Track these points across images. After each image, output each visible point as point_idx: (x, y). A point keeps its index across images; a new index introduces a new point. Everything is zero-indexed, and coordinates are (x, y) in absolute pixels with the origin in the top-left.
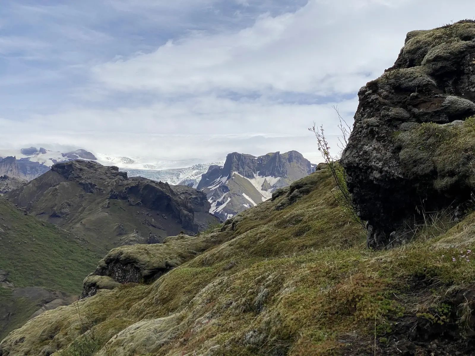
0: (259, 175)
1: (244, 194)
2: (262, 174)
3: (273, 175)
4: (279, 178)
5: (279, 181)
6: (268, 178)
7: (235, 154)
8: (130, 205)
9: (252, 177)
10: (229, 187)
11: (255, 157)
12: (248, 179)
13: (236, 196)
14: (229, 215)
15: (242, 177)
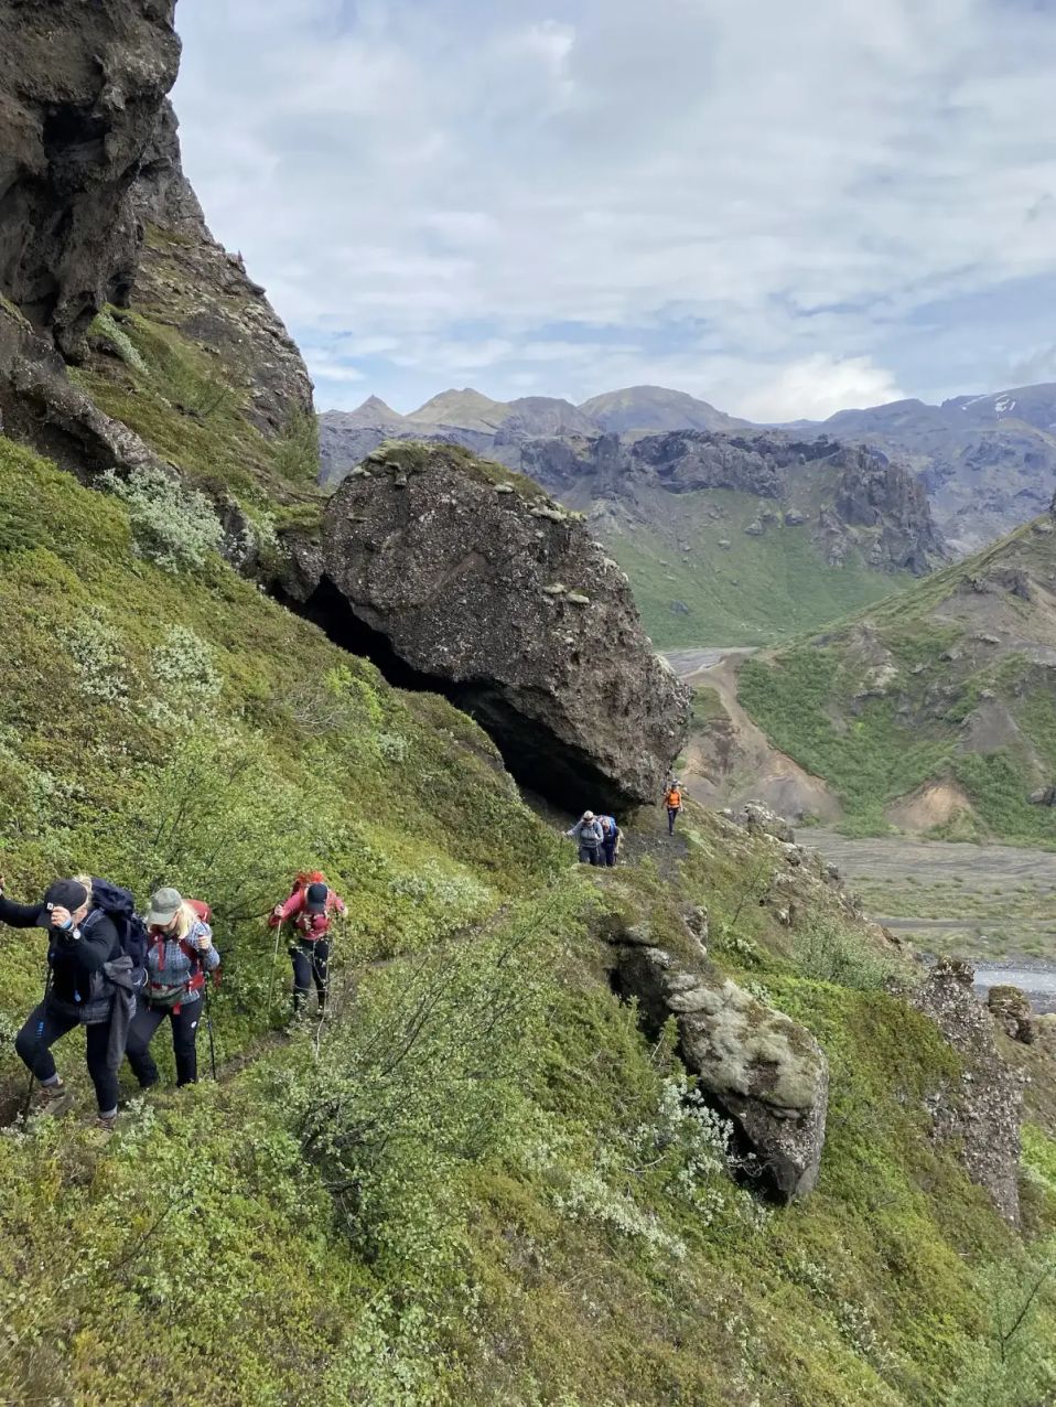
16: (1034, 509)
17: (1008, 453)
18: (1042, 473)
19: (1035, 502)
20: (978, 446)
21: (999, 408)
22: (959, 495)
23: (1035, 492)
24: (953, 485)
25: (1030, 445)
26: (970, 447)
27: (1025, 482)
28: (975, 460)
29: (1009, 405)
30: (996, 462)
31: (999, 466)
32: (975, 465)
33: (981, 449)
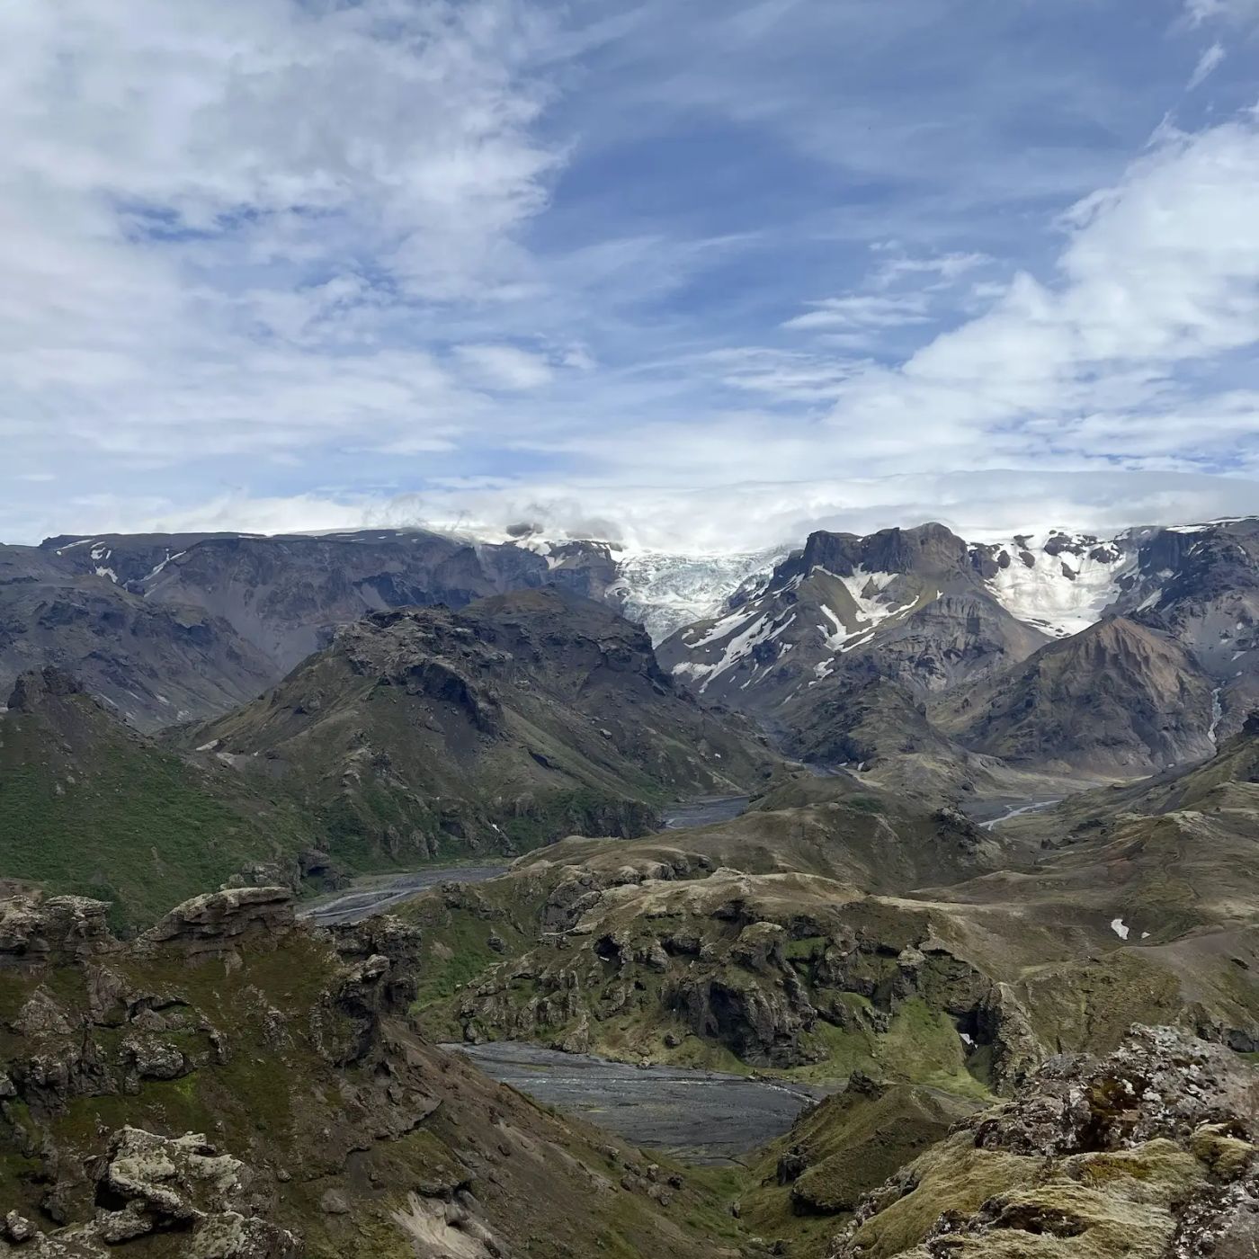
0: (862, 571)
1: (824, 608)
2: (868, 568)
3: (885, 568)
4: (895, 575)
5: (894, 581)
6: (876, 576)
7: (819, 534)
8: (408, 694)
9: (848, 574)
10: (798, 594)
11: (860, 537)
12: (841, 578)
13: (807, 611)
14: (785, 646)
15: (830, 574)
16: (102, 672)
17: (81, 613)
18: (121, 632)
19: (103, 665)
20: (51, 604)
21: (95, 555)
22: (29, 656)
23: (104, 654)
24: (21, 645)
25: (109, 604)
26: (45, 604)
27: (96, 642)
28: (48, 619)
29: (105, 553)
30: (69, 621)
31: (74, 627)
32: (48, 624)
33: (54, 608)
